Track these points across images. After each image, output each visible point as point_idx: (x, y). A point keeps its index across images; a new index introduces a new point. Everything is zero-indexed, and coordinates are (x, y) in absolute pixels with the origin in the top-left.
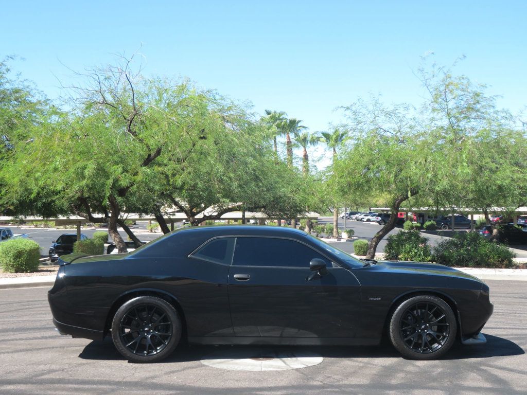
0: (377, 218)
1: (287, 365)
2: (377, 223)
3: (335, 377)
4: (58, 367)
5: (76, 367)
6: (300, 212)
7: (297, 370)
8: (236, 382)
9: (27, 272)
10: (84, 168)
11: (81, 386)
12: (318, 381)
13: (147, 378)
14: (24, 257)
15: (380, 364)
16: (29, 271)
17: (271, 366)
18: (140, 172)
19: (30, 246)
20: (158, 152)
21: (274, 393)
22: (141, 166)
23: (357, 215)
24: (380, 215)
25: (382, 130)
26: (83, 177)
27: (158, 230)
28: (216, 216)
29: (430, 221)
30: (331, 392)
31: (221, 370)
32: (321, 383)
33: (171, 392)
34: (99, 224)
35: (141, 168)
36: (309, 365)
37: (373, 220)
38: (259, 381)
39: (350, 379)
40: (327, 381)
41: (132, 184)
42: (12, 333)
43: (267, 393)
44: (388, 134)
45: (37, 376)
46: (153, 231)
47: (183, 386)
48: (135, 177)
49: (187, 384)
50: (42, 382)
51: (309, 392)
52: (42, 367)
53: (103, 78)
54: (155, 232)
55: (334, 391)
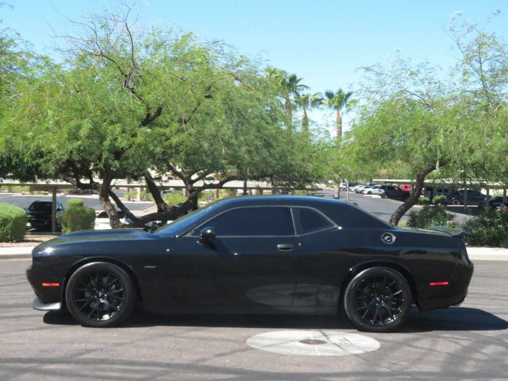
0: (380, 191)
1: (343, 349)
2: (380, 197)
3: (401, 363)
4: (95, 347)
5: (114, 347)
6: (310, 182)
7: (356, 355)
8: (296, 367)
9: (12, 242)
10: (79, 127)
11: (130, 367)
12: (384, 367)
13: (198, 361)
14: (9, 226)
15: (444, 351)
16: (15, 241)
17: (327, 351)
18: (139, 134)
19: (16, 213)
20: (159, 112)
21: (342, 379)
22: (140, 127)
23: (356, 187)
24: (383, 187)
25: (408, 93)
26: (77, 138)
27: (136, 198)
28: (217, 184)
29: (440, 195)
30: (403, 379)
31: (274, 354)
32: (389, 370)
33: (231, 376)
34: (69, 189)
35: (140, 129)
36: (369, 351)
37: (375, 192)
38: (321, 366)
39: (418, 366)
40: (394, 368)
41: (131, 146)
42: (25, 309)
43: (335, 379)
44: (416, 98)
45: (75, 355)
46: (131, 200)
47: (241, 369)
48: (134, 139)
49: (245, 368)
50: (85, 362)
51: (380, 378)
52: (76, 346)
53: (99, 25)
54: (133, 201)
55: (406, 379)
